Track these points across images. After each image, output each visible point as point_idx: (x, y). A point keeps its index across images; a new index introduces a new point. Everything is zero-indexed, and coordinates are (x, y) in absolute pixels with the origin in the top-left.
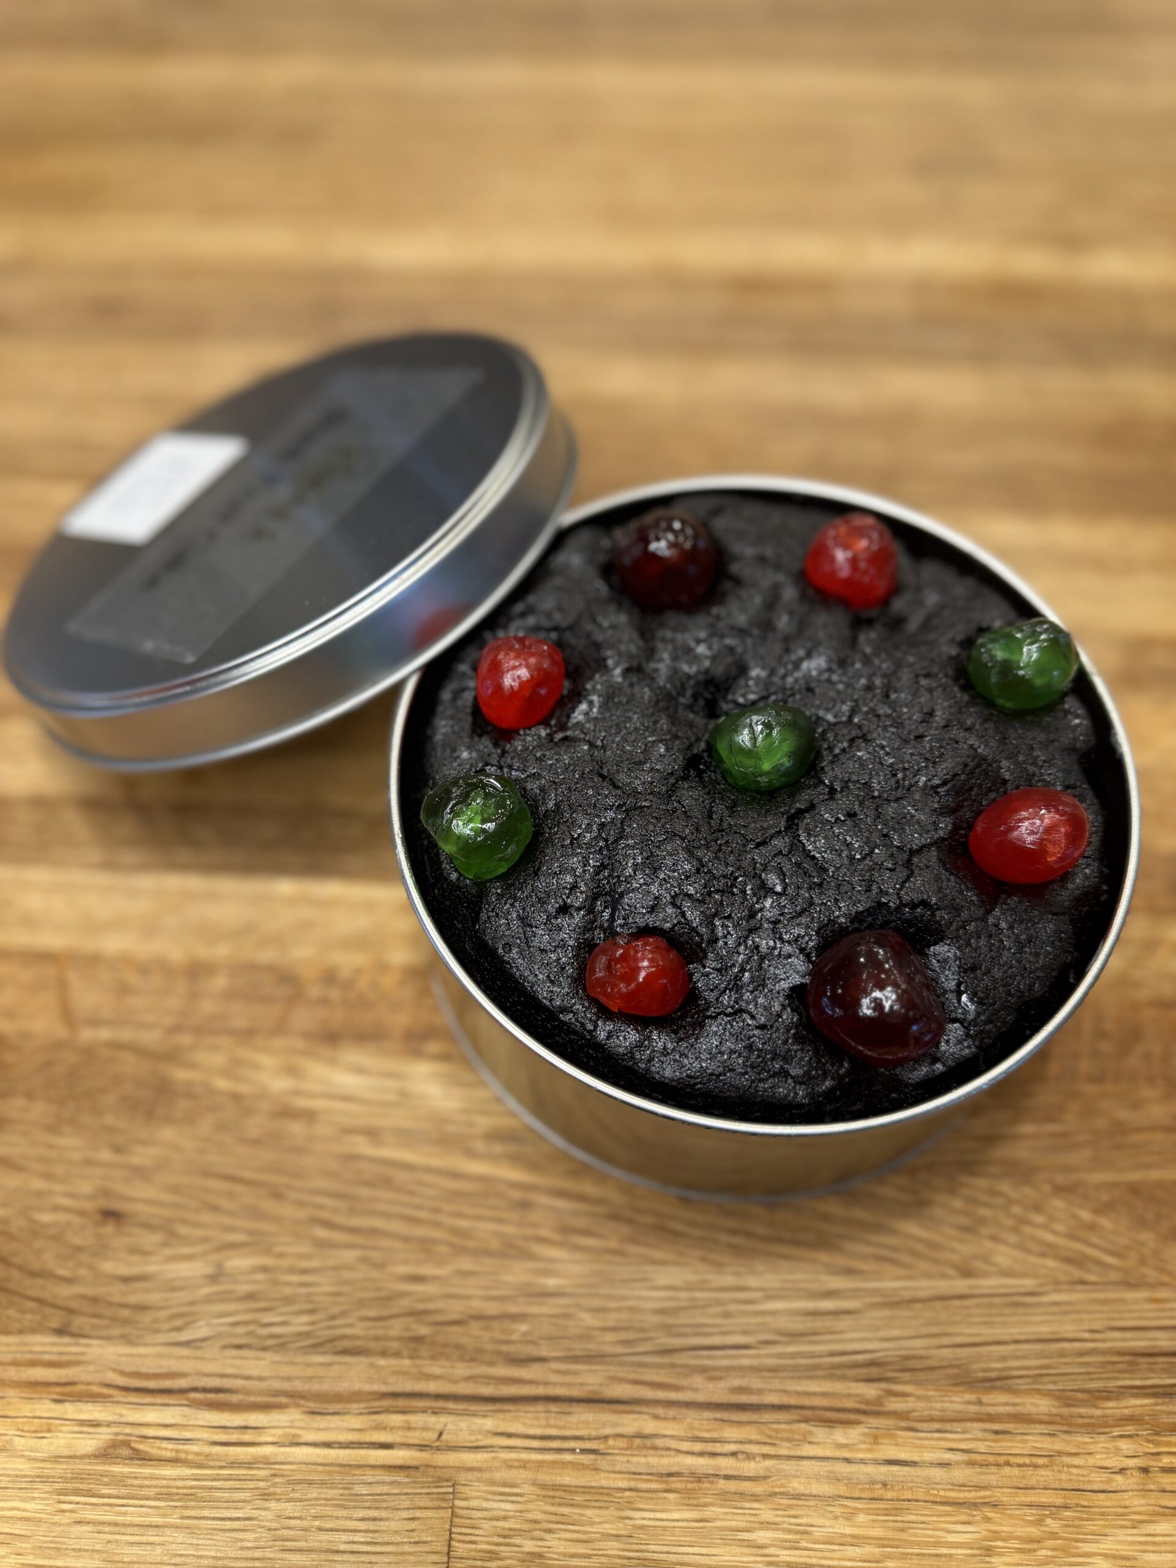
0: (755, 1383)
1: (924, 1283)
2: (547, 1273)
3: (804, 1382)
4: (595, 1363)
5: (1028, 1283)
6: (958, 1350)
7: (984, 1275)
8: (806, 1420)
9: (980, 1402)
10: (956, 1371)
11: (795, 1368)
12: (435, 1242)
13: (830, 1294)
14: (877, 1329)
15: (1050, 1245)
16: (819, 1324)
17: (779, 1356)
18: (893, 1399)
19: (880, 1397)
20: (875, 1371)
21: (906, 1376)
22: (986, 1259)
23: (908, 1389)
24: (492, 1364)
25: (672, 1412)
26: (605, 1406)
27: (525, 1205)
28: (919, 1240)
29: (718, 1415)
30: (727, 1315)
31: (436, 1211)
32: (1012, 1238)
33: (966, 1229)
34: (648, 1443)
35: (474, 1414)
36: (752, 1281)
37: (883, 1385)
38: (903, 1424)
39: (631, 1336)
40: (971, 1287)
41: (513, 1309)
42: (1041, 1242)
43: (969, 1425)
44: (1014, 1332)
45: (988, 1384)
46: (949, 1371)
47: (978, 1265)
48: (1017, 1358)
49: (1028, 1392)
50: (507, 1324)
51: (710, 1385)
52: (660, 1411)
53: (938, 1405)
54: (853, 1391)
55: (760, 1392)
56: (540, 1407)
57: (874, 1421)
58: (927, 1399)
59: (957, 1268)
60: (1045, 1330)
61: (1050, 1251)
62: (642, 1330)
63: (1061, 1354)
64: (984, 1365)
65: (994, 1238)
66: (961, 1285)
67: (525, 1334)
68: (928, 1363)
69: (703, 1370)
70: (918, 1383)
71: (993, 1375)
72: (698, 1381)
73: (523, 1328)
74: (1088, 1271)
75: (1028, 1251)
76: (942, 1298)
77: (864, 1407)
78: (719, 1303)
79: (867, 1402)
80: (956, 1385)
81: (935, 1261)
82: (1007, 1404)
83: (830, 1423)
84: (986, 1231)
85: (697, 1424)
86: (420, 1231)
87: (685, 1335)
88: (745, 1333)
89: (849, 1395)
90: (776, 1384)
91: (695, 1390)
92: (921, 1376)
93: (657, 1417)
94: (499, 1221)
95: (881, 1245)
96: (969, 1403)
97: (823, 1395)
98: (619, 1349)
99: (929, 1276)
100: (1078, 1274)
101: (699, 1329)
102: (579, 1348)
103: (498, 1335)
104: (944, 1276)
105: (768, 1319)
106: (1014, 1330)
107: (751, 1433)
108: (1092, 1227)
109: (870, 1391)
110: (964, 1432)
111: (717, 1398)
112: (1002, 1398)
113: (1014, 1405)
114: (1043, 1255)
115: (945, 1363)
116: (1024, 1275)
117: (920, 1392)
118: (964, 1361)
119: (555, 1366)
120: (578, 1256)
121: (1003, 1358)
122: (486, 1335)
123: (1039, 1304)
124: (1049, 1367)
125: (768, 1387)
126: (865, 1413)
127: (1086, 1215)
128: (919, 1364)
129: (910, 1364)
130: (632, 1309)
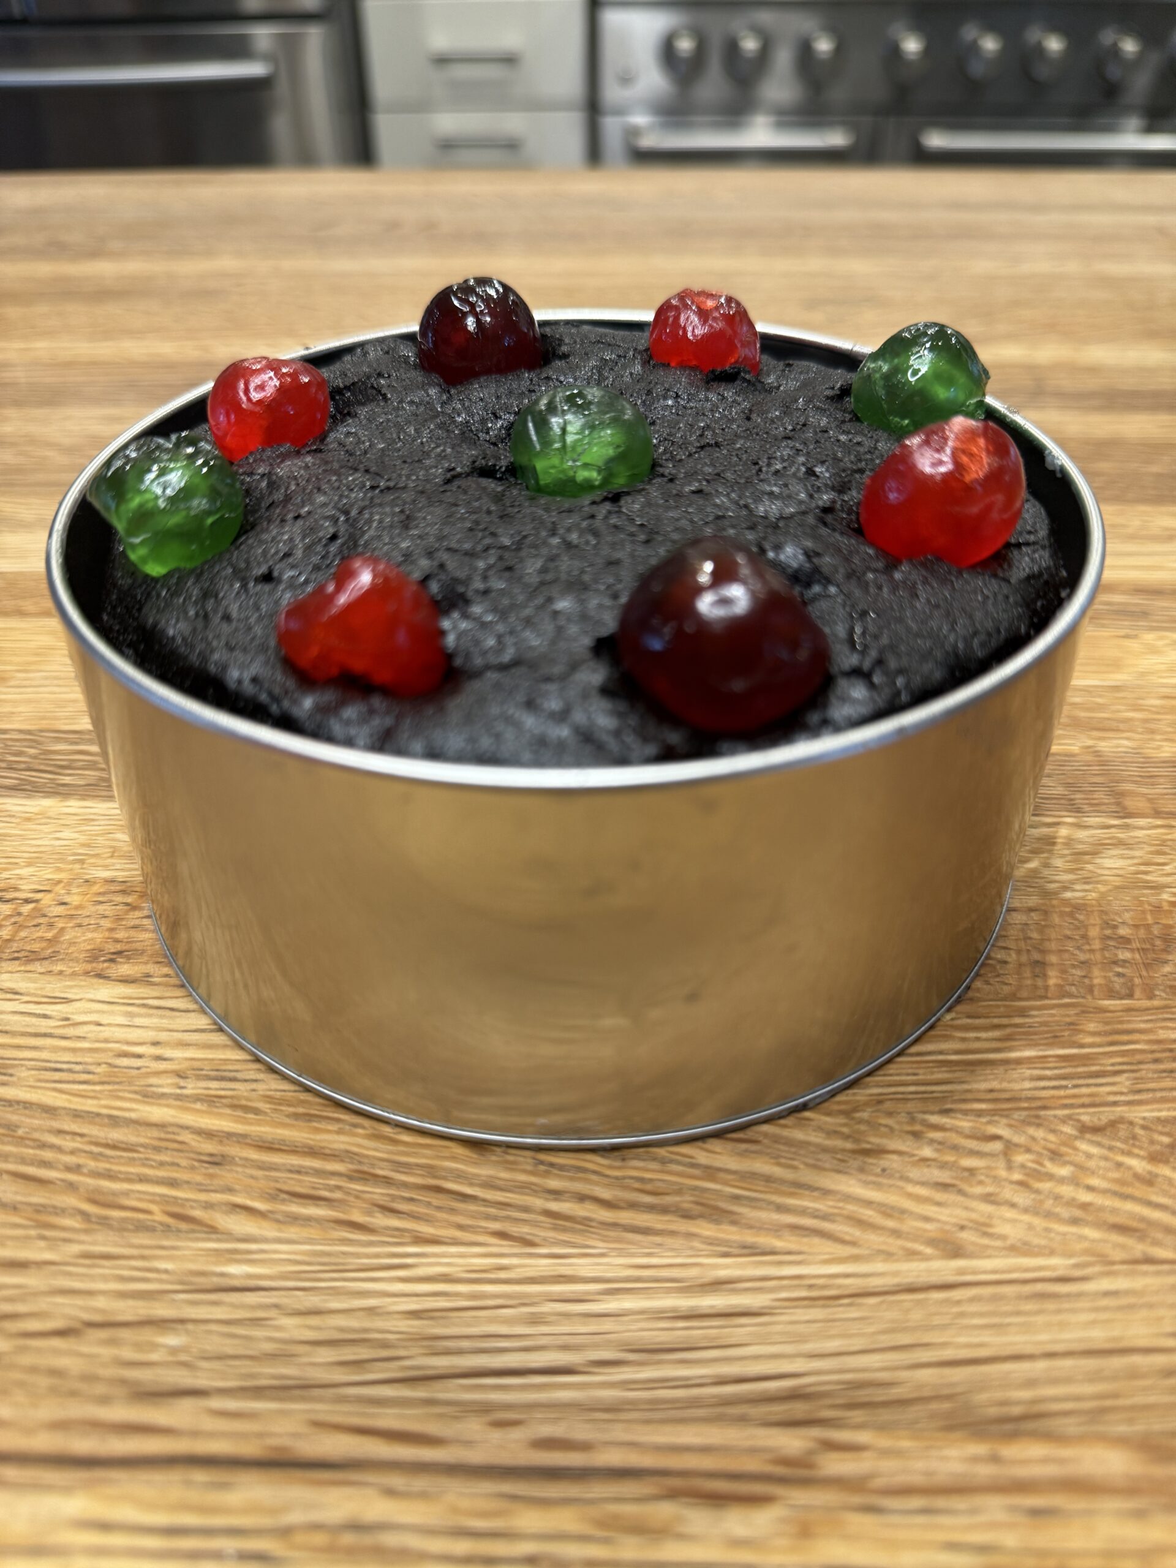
0: (580, 1431)
1: (879, 1266)
2: (233, 1256)
3: (668, 1428)
4: (292, 1399)
5: (1059, 1264)
6: (947, 1371)
7: (981, 1253)
8: (673, 1495)
9: (995, 1459)
10: (946, 1406)
11: (655, 1404)
12: (61, 1211)
13: (717, 1285)
14: (802, 1339)
15: (1085, 1206)
16: (698, 1332)
17: (625, 1384)
18: (834, 1456)
19: (811, 1452)
20: (799, 1409)
21: (858, 1416)
22: (983, 1228)
23: (862, 1437)
24: (104, 1400)
25: (420, 1483)
26: (299, 1474)
27: (217, 1161)
28: (869, 1203)
29: (508, 1487)
30: (535, 1320)
31: (77, 1169)
32: (1022, 1198)
33: (945, 1186)
34: (367, 1540)
35: (49, 1488)
36: (584, 1267)
37: (816, 1432)
38: (857, 1499)
39: (364, 1353)
40: (961, 1272)
41: (161, 1310)
42: (1071, 1203)
43: (979, 1500)
44: (1044, 1339)
45: (1008, 1427)
46: (934, 1406)
47: (968, 1237)
48: (1055, 1381)
49: (1081, 1439)
50: (147, 1335)
51: (496, 1435)
52: (397, 1481)
53: (920, 1465)
54: (761, 1443)
55: (585, 1447)
56: (175, 1476)
57: (801, 1497)
58: (898, 1453)
59: (932, 1242)
60: (1098, 1336)
61: (1083, 1214)
62: (385, 1345)
63: (1134, 1374)
64: (999, 1395)
65: (988, 1198)
66: (944, 1268)
67: (174, 1351)
68: (895, 1393)
69: (484, 1409)
70: (882, 1428)
71: (1016, 1410)
72: (473, 1427)
73: (172, 1340)
74: (1156, 1243)
75: (1049, 1215)
76: (911, 1289)
77: (780, 1470)
78: (525, 1301)
79: (786, 1462)
80: (949, 1428)
81: (896, 1233)
82: (1045, 1460)
83: (718, 1500)
84: (978, 1190)
85: (465, 1504)
86: (38, 1197)
87: (460, 1352)
88: (565, 1348)
89: (753, 1451)
90: (619, 1433)
91: (468, 1443)
92: (885, 1415)
93: (390, 1493)
94: (173, 1183)
95: (803, 1212)
96: (975, 1459)
97: (706, 1450)
98: (339, 1376)
99: (888, 1256)
100: (1139, 1248)
101: (485, 1343)
102: (268, 1373)
103: (128, 1354)
104: (911, 1255)
105: (607, 1325)
106: (1043, 1337)
107: (565, 1520)
108: (1149, 1181)
109: (792, 1442)
110: (973, 1511)
111: (505, 1458)
112: (1036, 1450)
113: (1061, 1461)
114: (1075, 1221)
115: (926, 1393)
116: (1052, 1253)
117: (883, 1441)
118: (959, 1390)
119: (216, 1403)
120: (292, 1232)
121: (1031, 1383)
122: (107, 1352)
123: (1079, 1295)
124: (1116, 1396)
125: (607, 1437)
126: (782, 1480)
127: (1138, 1165)
128: (880, 1395)
129: (863, 1395)
130: (371, 1311)
